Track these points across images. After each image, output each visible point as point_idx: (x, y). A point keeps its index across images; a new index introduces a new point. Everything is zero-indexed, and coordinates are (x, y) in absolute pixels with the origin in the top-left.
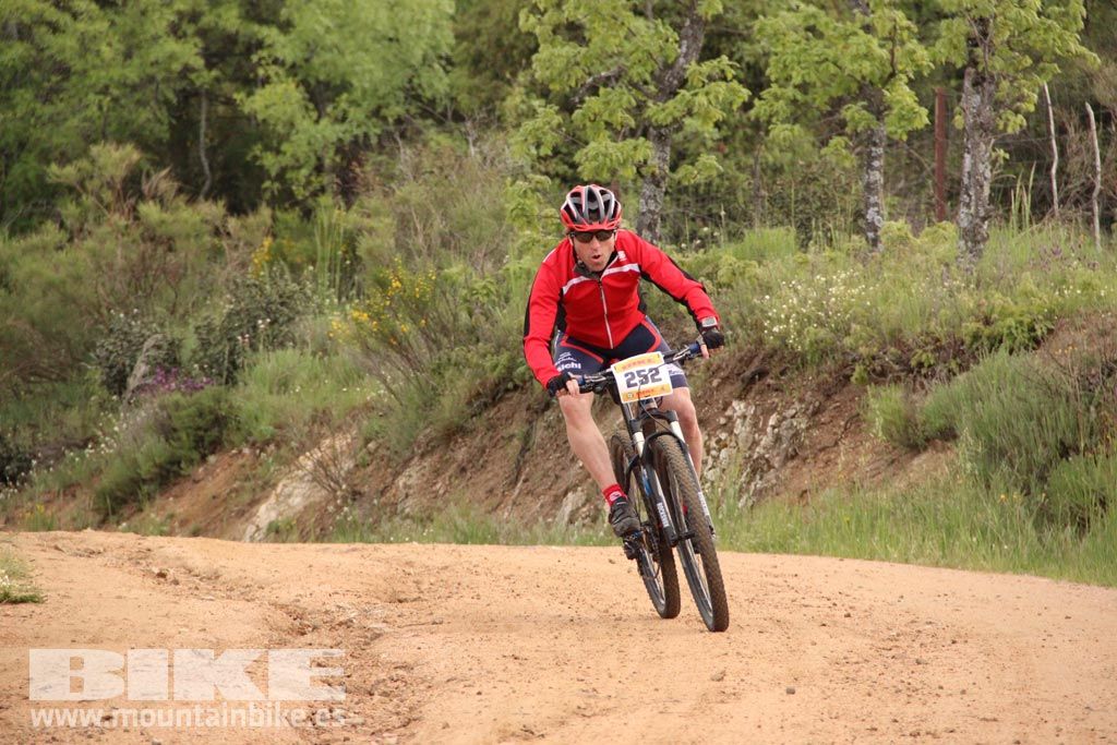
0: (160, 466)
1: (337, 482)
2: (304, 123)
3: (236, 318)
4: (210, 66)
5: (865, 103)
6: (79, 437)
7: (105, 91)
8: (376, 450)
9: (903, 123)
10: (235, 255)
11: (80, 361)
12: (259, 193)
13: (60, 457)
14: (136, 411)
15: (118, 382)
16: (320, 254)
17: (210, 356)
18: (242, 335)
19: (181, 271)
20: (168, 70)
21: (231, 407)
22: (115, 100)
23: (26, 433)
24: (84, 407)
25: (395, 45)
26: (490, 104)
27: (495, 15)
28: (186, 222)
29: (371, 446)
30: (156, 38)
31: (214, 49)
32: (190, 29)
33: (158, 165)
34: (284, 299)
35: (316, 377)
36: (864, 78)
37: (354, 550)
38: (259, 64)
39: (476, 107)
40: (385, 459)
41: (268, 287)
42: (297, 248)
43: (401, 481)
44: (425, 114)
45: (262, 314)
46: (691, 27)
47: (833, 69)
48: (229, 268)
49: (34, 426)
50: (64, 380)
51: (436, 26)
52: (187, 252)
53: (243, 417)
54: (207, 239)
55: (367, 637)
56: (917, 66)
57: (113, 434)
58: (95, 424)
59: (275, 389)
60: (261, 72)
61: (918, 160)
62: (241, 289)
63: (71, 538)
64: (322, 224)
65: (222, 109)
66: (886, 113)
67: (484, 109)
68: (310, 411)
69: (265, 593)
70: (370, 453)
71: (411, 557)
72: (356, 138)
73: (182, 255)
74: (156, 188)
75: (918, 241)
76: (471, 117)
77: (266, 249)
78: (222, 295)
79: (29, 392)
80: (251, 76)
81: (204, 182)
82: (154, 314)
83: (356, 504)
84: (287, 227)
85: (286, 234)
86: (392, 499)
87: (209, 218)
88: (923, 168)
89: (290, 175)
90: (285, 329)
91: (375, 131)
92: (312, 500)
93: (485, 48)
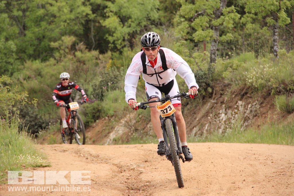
1: (131, 127)
2: (119, 28)
3: (102, 82)
4: (93, 13)
5: (272, 17)
7: (65, 21)
8: (141, 117)
9: (283, 22)
10: (102, 65)
12: (108, 47)
16: (125, 64)
17: (96, 93)
18: (104, 87)
19: (88, 70)
20: (82, 15)
21: (102, 107)
22: (68, 24)
23: (47, 116)
25: (143, 5)
28: (88, 56)
29: (140, 116)
30: (78, 6)
31: (94, 8)
32: (88, 3)
33: (81, 41)
34: (115, 77)
36: (272, 10)
37: (136, 147)
38: (106, 12)
39: (166, 21)
40: (144, 120)
41: (111, 73)
42: (118, 63)
43: (149, 126)
44: (152, 24)
45: (110, 81)
47: (263, 8)
48: (100, 69)
49: (50, 114)
52: (89, 65)
53: (105, 109)
54: (94, 61)
55: (138, 173)
56: (287, 6)
59: (114, 101)
60: (107, 14)
61: (289, 30)
62: (104, 74)
63: (59, 146)
64: (125, 56)
65: (97, 24)
66: (278, 20)
67: (168, 22)
68: (123, 107)
69: (111, 161)
70: (140, 118)
71: (151, 148)
72: (134, 31)
73: (87, 65)
74: (80, 47)
75: (289, 55)
76: (165, 24)
77: (110, 63)
78: (98, 76)
79: (48, 104)
80: (105, 15)
81: (93, 45)
82: (81, 82)
83: (137, 132)
84: (116, 57)
85: (115, 59)
86: (146, 131)
87: (94, 55)
88: (291, 33)
89: (116, 42)
90: (116, 85)
91: (139, 29)
92: (124, 132)
93: (168, 5)
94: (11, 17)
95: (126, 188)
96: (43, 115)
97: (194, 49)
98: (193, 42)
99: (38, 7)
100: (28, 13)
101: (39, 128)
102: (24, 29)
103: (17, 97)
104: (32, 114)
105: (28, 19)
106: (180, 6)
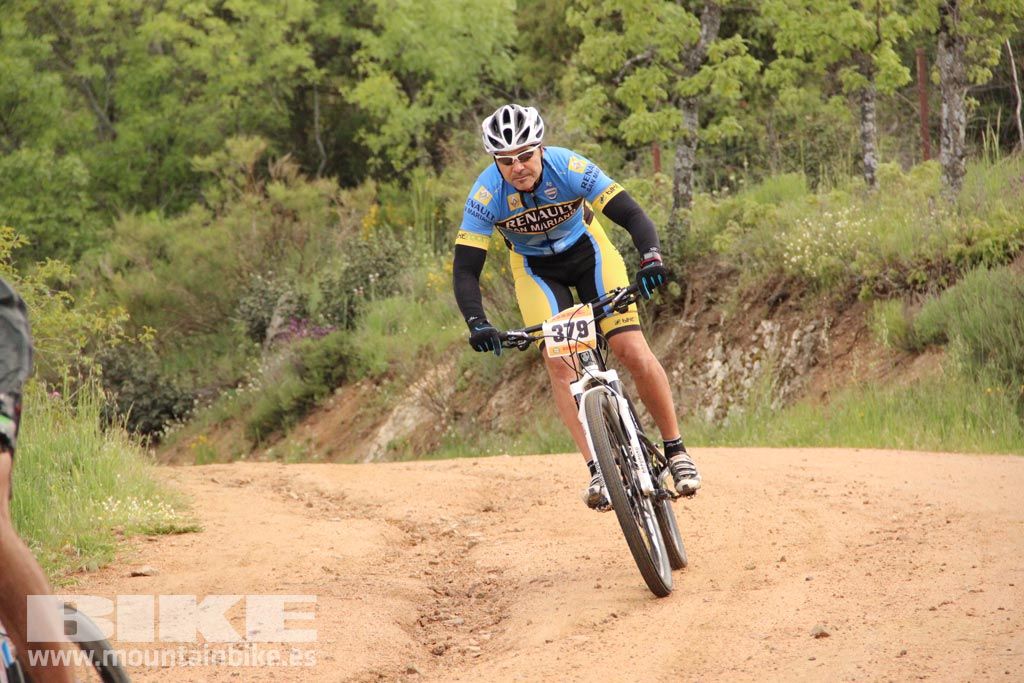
0: (298, 400)
1: (441, 406)
2: (399, 109)
3: (350, 274)
4: (319, 64)
5: (857, 67)
6: (230, 379)
7: (235, 92)
8: (472, 377)
9: (890, 81)
10: (349, 221)
11: (226, 316)
12: (365, 168)
13: (216, 396)
14: (275, 355)
15: (259, 332)
16: (417, 216)
17: (333, 306)
18: (358, 288)
19: (306, 236)
20: (285, 72)
21: (352, 348)
22: (244, 99)
23: (188, 378)
24: (233, 354)
25: (468, 39)
26: (549, 83)
27: (550, 7)
28: (306, 196)
29: (468, 374)
30: (273, 46)
31: (321, 50)
32: (301, 36)
33: (283, 150)
34: (390, 256)
35: (420, 319)
36: (855, 46)
37: (455, 467)
38: (359, 62)
39: (537, 86)
40: (480, 385)
41: (376, 246)
42: (397, 214)
43: (493, 402)
44: (496, 95)
45: (373, 270)
46: (709, 13)
47: (829, 41)
48: (344, 232)
49: (194, 372)
50: (216, 332)
51: (501, 21)
52: (309, 222)
53: (362, 355)
54: (325, 210)
55: (464, 545)
56: (899, 33)
57: (257, 375)
58: (244, 368)
59: (387, 331)
60: (361, 69)
61: (908, 104)
62: (355, 250)
63: (225, 470)
64: (418, 192)
65: (331, 99)
66: (875, 74)
67: (545, 88)
68: (416, 348)
69: (382, 510)
70: (467, 380)
71: (502, 470)
72: (442, 118)
73: (305, 224)
74: (281, 171)
75: (908, 178)
76: (534, 95)
77: (373, 215)
78: (339, 255)
79: (188, 343)
80: (353, 72)
81: (320, 161)
82: (286, 274)
83: (459, 423)
84: (389, 196)
85: (388, 201)
86: (487, 417)
87: (324, 192)
88: (913, 111)
89: (389, 152)
90: (391, 280)
91: (456, 111)
92: (422, 421)
93: (543, 36)
94: (69, 84)
95: (427, 591)
96: (175, 376)
97: (625, 167)
98: (620, 147)
99: (152, 52)
100: (121, 71)
101: (163, 416)
102: (112, 118)
103: (93, 323)
104: (144, 373)
105: (124, 87)
106: (580, 38)
